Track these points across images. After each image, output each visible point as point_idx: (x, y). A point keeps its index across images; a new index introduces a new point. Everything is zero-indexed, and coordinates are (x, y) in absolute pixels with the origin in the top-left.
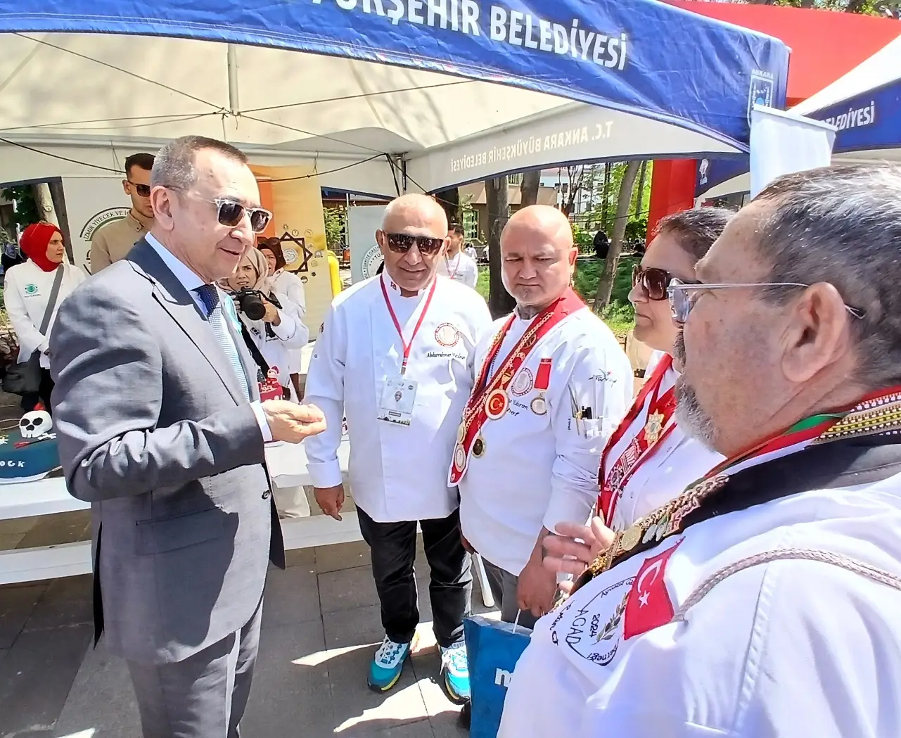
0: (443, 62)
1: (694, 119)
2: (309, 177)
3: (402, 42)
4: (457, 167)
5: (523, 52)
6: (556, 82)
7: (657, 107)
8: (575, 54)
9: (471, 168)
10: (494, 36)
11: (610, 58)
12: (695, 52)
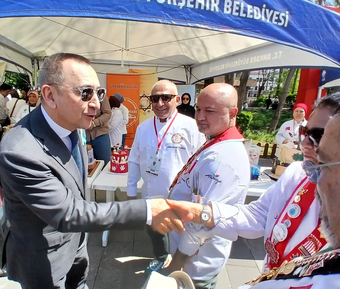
0: (201, 24)
1: (320, 51)
2: (154, 74)
3: (184, 16)
4: (212, 70)
5: (239, 19)
6: (253, 32)
7: (302, 44)
8: (264, 19)
9: (217, 70)
10: (226, 12)
11: (281, 22)
12: (320, 21)
